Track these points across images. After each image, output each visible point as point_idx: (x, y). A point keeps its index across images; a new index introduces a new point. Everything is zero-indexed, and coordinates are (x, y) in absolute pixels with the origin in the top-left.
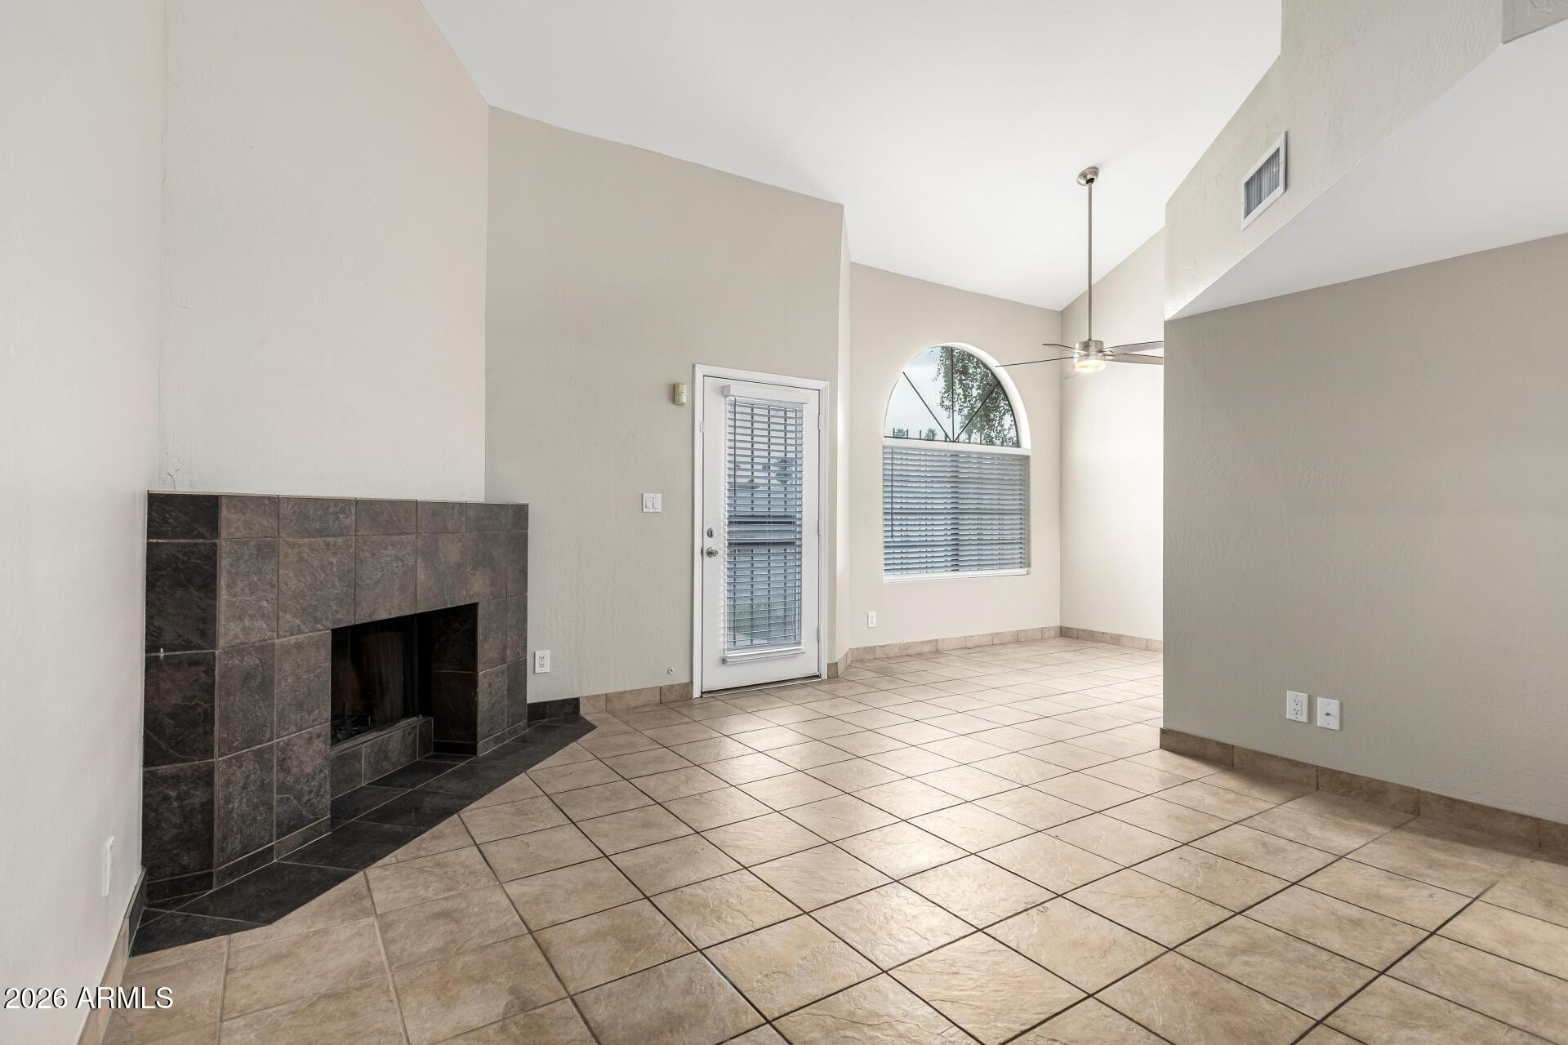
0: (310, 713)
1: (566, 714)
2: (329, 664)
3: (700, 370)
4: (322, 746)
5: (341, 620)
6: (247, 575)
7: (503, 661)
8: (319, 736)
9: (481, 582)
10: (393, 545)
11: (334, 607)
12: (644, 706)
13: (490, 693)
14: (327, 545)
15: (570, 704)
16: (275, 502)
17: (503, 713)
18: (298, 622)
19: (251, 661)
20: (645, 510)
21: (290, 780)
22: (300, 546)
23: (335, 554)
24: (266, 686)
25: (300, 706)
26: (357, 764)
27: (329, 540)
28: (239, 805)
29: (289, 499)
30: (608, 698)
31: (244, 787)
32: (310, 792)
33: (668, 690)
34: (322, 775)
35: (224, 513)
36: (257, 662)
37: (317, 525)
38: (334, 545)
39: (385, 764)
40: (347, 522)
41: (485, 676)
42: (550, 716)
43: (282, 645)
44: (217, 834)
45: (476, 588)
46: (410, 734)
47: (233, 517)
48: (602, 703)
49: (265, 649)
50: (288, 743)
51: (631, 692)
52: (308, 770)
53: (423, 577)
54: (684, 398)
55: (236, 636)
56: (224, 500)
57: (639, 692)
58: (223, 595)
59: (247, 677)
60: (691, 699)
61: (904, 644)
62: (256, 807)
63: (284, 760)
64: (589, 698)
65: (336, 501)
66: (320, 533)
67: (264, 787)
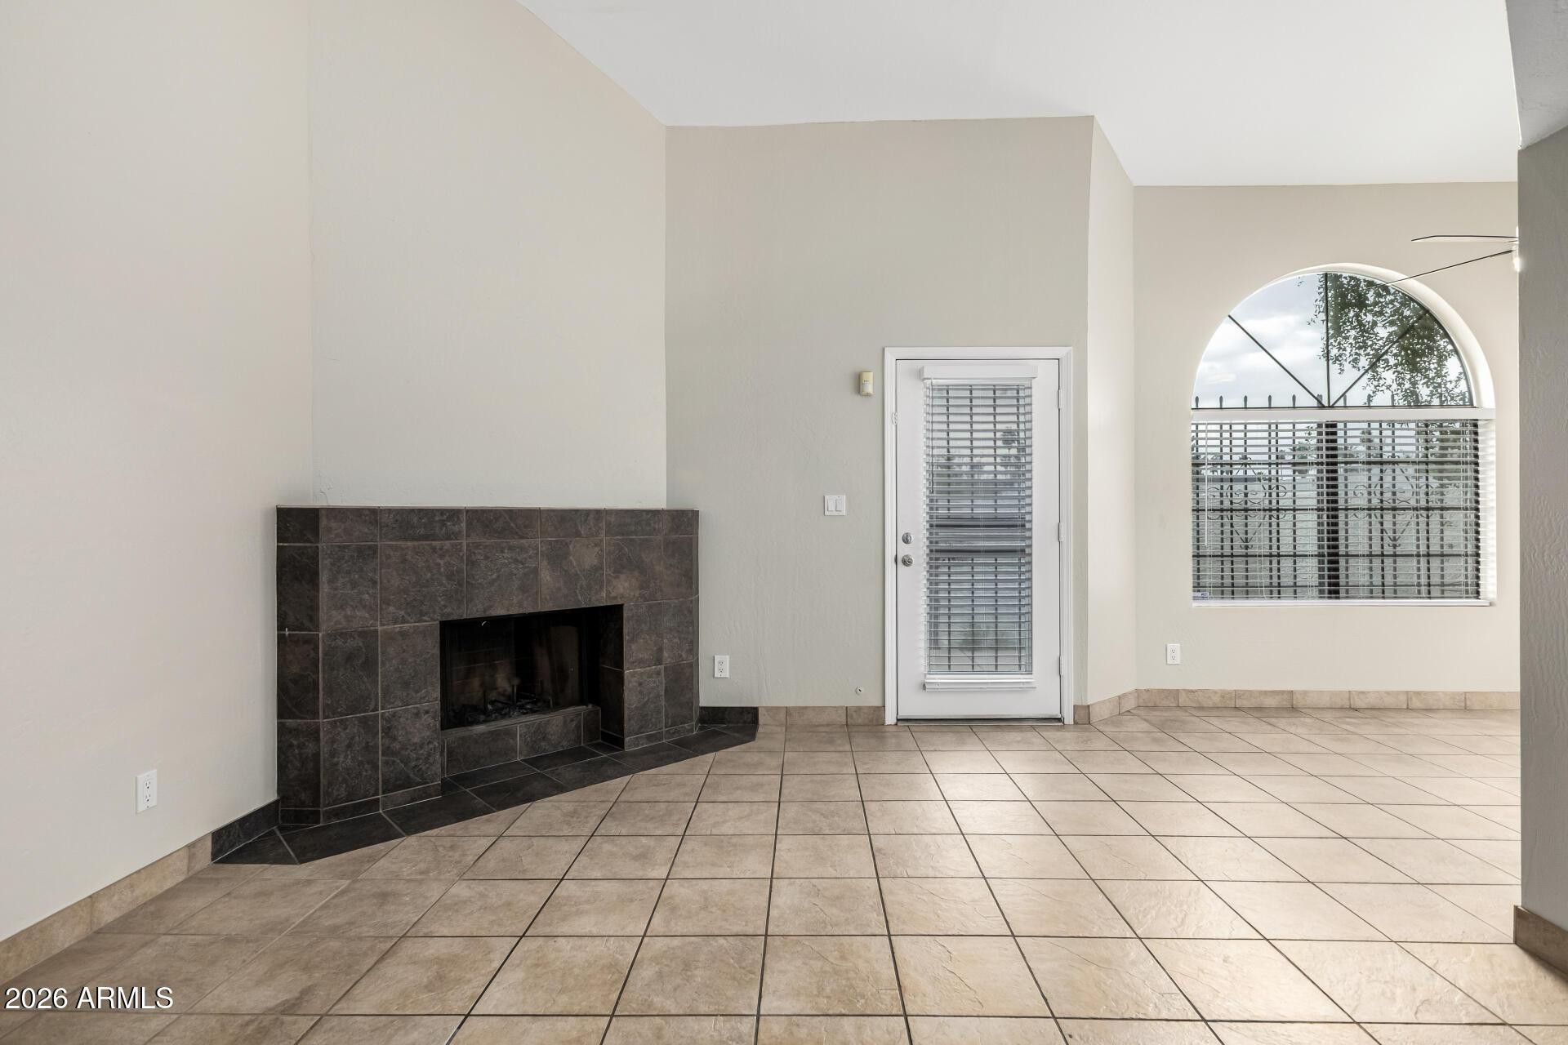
0: (417, 692)
1: (745, 722)
2: (437, 651)
3: (890, 356)
4: (430, 720)
5: (449, 614)
6: (348, 572)
7: (659, 661)
8: (427, 712)
9: (626, 585)
10: (511, 548)
11: (442, 603)
12: (828, 725)
13: (641, 692)
14: (434, 549)
15: (749, 713)
16: (374, 512)
17: (659, 712)
18: (402, 613)
19: (357, 643)
20: (827, 513)
21: (396, 746)
22: (403, 549)
23: (442, 556)
24: (370, 665)
25: (406, 685)
26: (511, 741)
27: (434, 543)
28: (344, 761)
29: (390, 510)
30: (788, 711)
31: (349, 746)
32: (418, 759)
33: (856, 711)
34: (431, 746)
35: (323, 522)
36: (361, 644)
37: (422, 531)
38: (441, 549)
39: (543, 744)
40: (456, 528)
41: (633, 675)
42: (729, 722)
43: (385, 632)
44: (323, 781)
45: (621, 589)
46: (572, 720)
47: (333, 525)
48: (782, 716)
49: (368, 635)
50: (394, 715)
51: (814, 708)
52: (416, 740)
53: (548, 578)
54: (869, 388)
55: (337, 622)
56: (323, 512)
57: (822, 709)
58: (325, 589)
59: (350, 657)
60: (883, 725)
61: (1229, 693)
62: (361, 764)
63: (389, 728)
64: (768, 709)
65: (442, 511)
66: (426, 538)
67: (369, 749)
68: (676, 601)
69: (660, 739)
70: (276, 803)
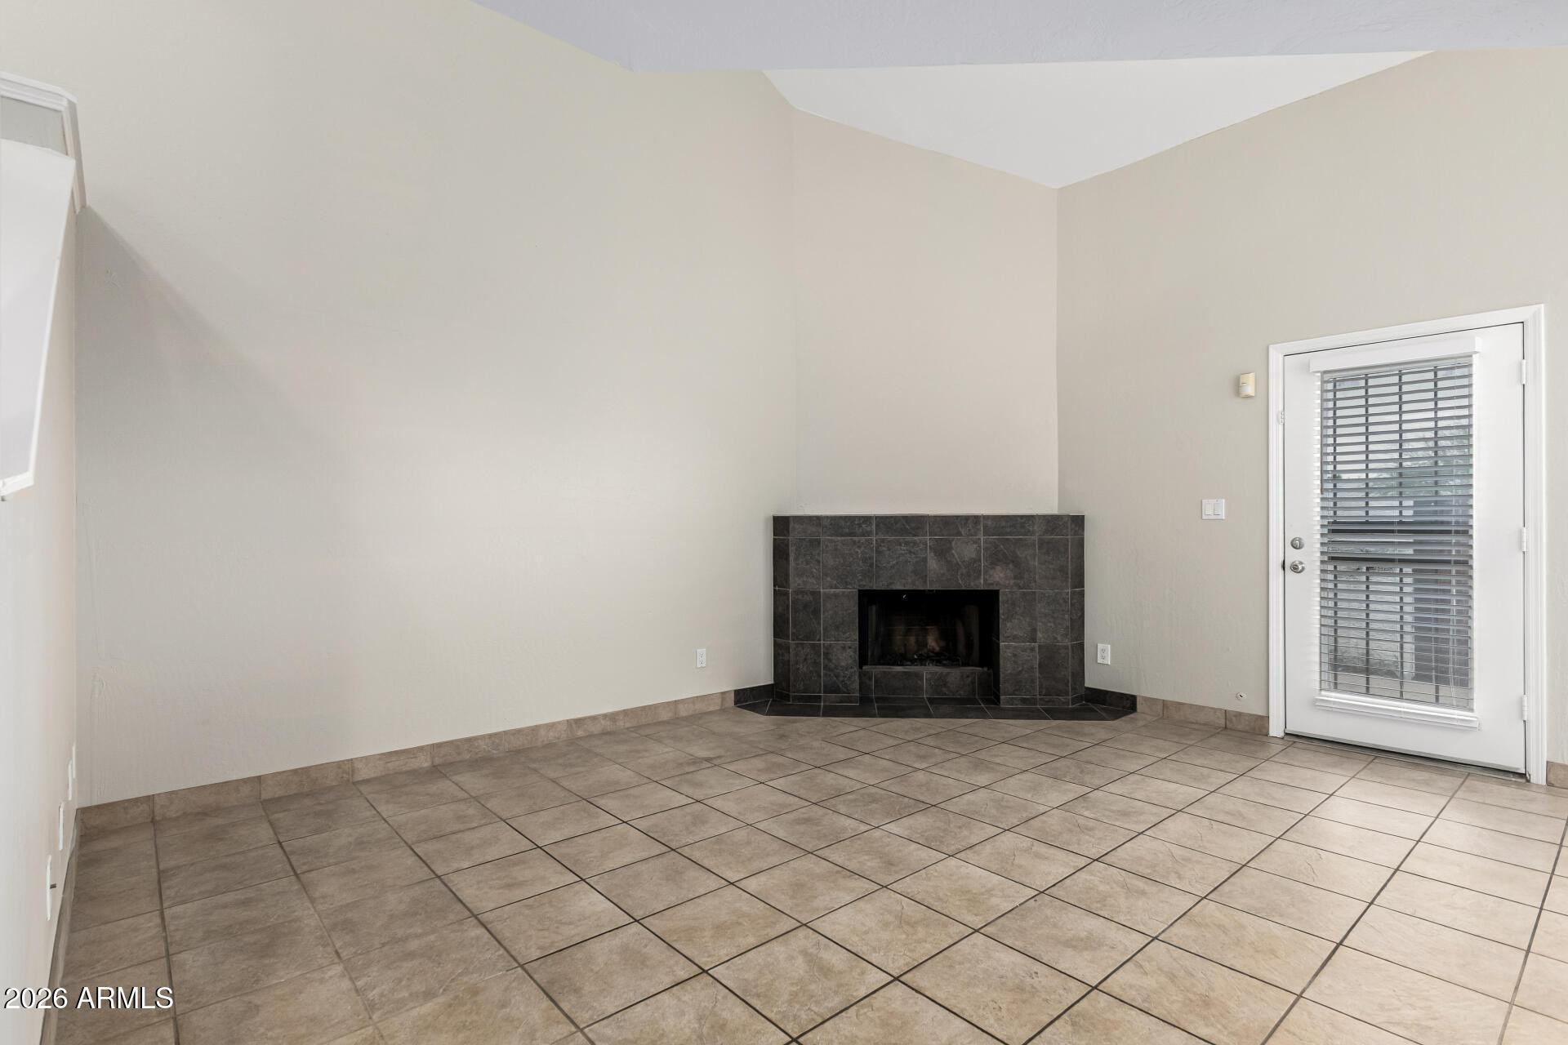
0: (844, 633)
2: (856, 609)
4: (852, 653)
5: (864, 586)
6: (805, 555)
7: (1034, 640)
8: (850, 648)
9: (1002, 575)
10: (907, 543)
11: (860, 577)
13: (1015, 662)
14: (854, 542)
15: (1127, 699)
16: (818, 518)
17: (1033, 681)
18: (835, 582)
19: (808, 598)
20: (1204, 516)
21: (832, 665)
22: (835, 542)
23: (859, 547)
24: (816, 612)
25: (837, 628)
26: (919, 682)
27: (855, 538)
28: (803, 668)
29: (827, 517)
31: (805, 660)
32: (844, 677)
34: (853, 670)
35: (791, 525)
36: (811, 599)
37: (847, 530)
38: (859, 542)
39: (944, 689)
40: (868, 529)
41: (1007, 647)
42: (1110, 705)
43: (825, 593)
44: (792, 678)
45: (998, 577)
46: (968, 676)
47: (797, 526)
49: (816, 594)
50: (830, 645)
52: (843, 664)
53: (935, 566)
55: (799, 585)
56: (791, 519)
58: (792, 563)
59: (806, 606)
62: (811, 672)
63: (827, 653)
65: (860, 518)
66: (850, 534)
67: (816, 664)
68: (1051, 592)
69: (1035, 704)
70: (772, 685)
